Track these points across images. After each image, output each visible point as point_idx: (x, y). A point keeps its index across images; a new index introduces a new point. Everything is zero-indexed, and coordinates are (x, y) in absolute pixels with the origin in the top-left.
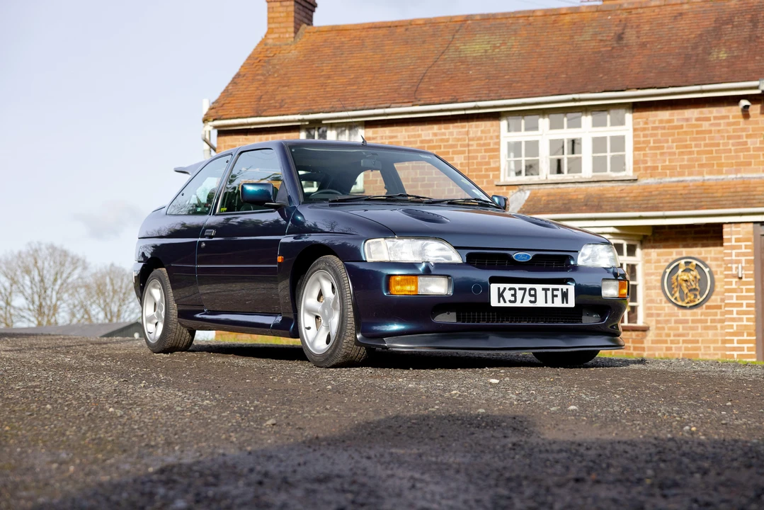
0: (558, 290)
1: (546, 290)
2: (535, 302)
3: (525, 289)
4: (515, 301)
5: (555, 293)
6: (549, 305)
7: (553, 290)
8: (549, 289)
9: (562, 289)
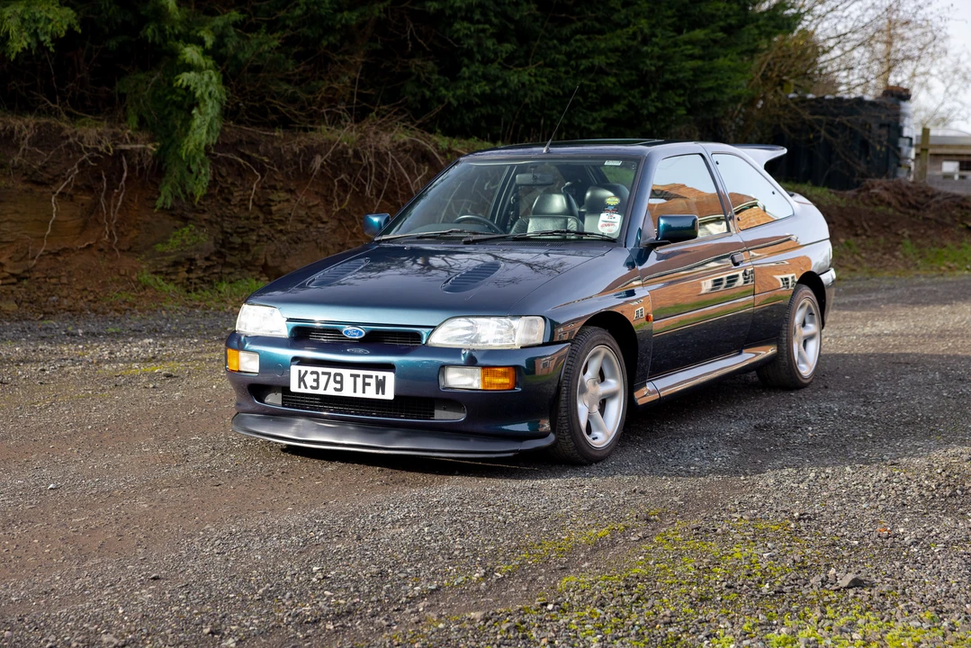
0: (371, 377)
1: (355, 376)
2: (341, 390)
3: (329, 374)
4: (317, 388)
5: (367, 380)
6: (359, 394)
7: (365, 377)
8: (359, 376)
9: (377, 377)
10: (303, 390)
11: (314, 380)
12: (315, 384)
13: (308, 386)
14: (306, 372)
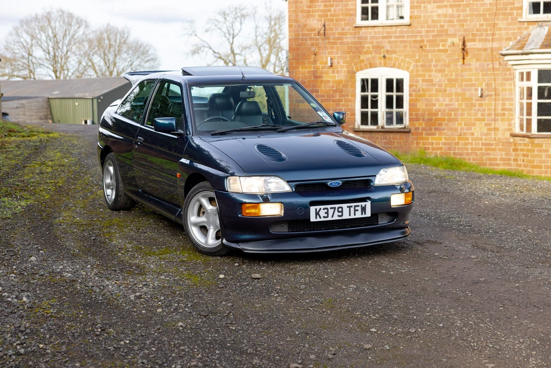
1: (350, 207)
2: (342, 216)
5: (357, 208)
6: (352, 216)
7: (355, 206)
9: (361, 205)
10: (318, 219)
11: (326, 213)
12: (326, 215)
13: (322, 217)
14: (320, 209)
